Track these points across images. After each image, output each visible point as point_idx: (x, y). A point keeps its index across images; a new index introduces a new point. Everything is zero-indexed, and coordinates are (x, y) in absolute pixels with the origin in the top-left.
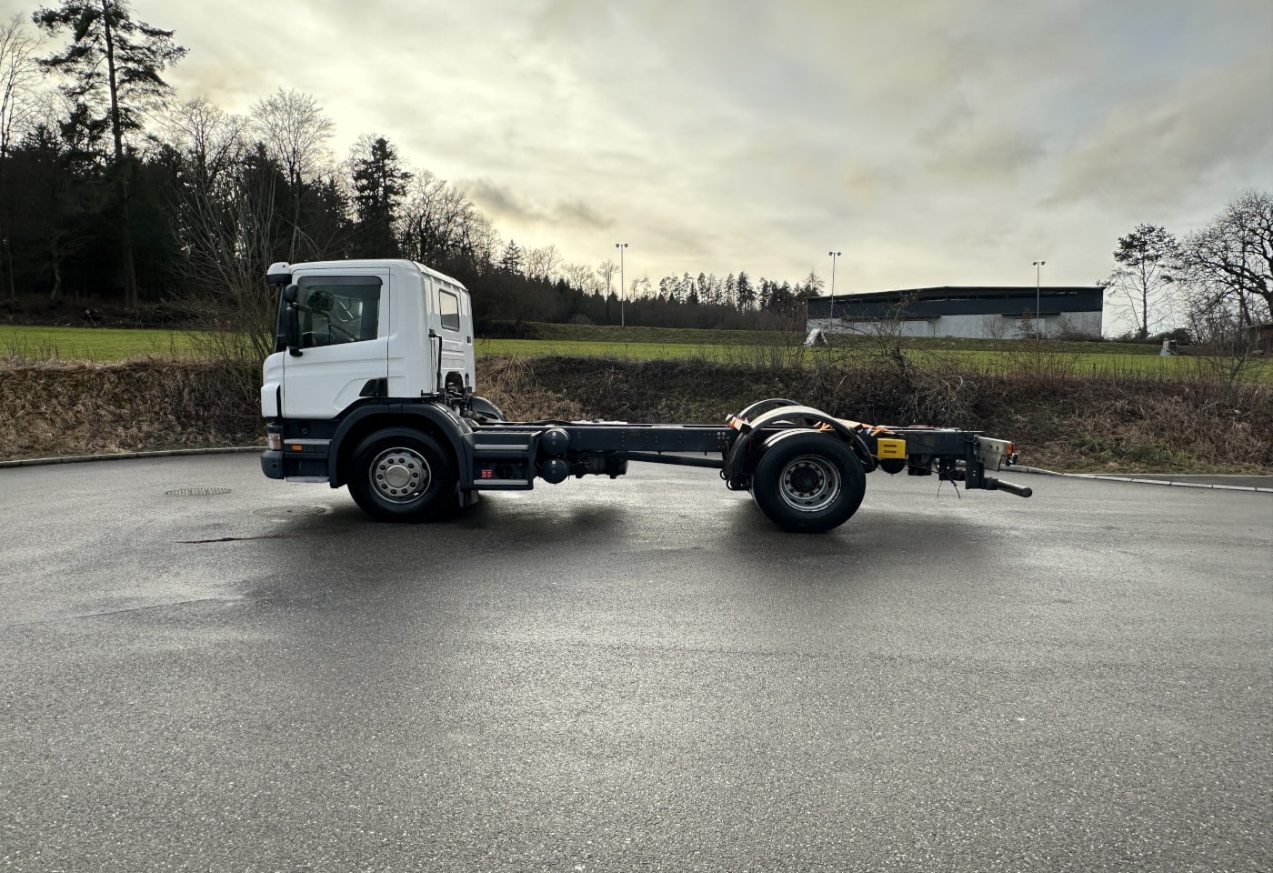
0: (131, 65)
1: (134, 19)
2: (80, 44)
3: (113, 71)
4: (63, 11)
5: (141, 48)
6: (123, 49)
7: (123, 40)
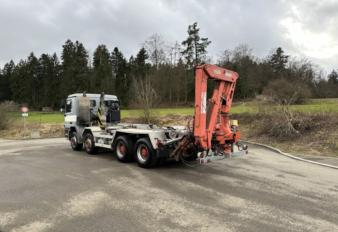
0: (200, 48)
1: (201, 38)
2: (189, 47)
3: (196, 50)
4: (187, 40)
5: (202, 44)
6: (198, 45)
7: (198, 43)
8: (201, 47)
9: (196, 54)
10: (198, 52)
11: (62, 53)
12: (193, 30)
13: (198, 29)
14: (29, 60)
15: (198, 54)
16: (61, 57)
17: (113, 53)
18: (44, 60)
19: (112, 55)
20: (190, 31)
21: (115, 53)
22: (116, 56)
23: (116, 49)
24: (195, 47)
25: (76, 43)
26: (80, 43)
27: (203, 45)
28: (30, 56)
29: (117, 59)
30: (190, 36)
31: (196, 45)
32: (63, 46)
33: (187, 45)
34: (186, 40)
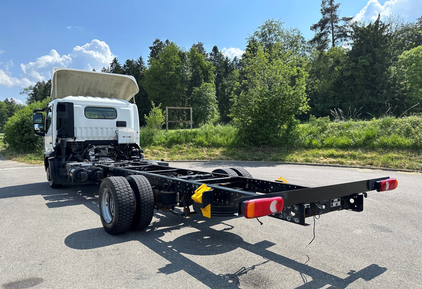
0: (339, 33)
2: (322, 32)
3: (333, 37)
4: (319, 23)
7: (336, 26)
8: (341, 31)
9: (333, 42)
10: (335, 39)
11: (149, 57)
12: (329, 7)
13: (337, 5)
14: (112, 68)
15: (337, 41)
16: (148, 61)
17: (211, 54)
18: (129, 67)
19: (209, 56)
20: (325, 10)
21: (214, 54)
22: (215, 58)
23: (215, 49)
24: (331, 32)
25: (165, 42)
26: (171, 43)
28: (112, 63)
29: (216, 62)
30: (324, 16)
31: (333, 28)
32: (151, 48)
33: (319, 29)
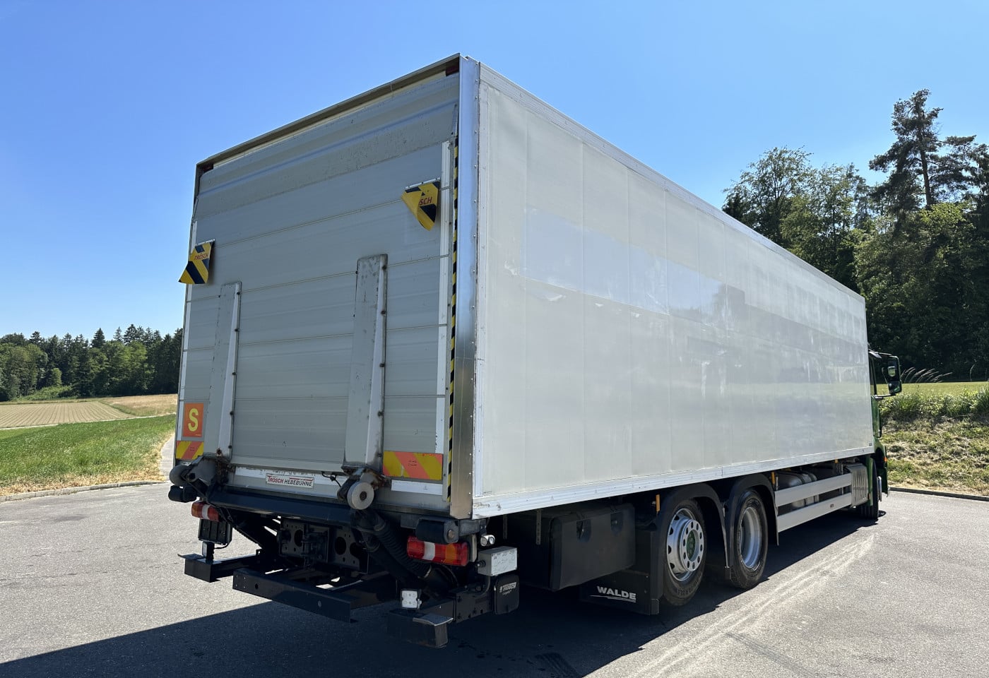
0: (942, 173)
4: (889, 152)
5: (949, 157)
6: (935, 163)
7: (933, 157)
8: (947, 168)
9: (929, 194)
10: (934, 187)
12: (913, 116)
13: (933, 112)
15: (941, 192)
20: (904, 123)
27: (952, 161)
30: (902, 136)
31: (925, 162)
33: (891, 166)
34: (884, 150)
